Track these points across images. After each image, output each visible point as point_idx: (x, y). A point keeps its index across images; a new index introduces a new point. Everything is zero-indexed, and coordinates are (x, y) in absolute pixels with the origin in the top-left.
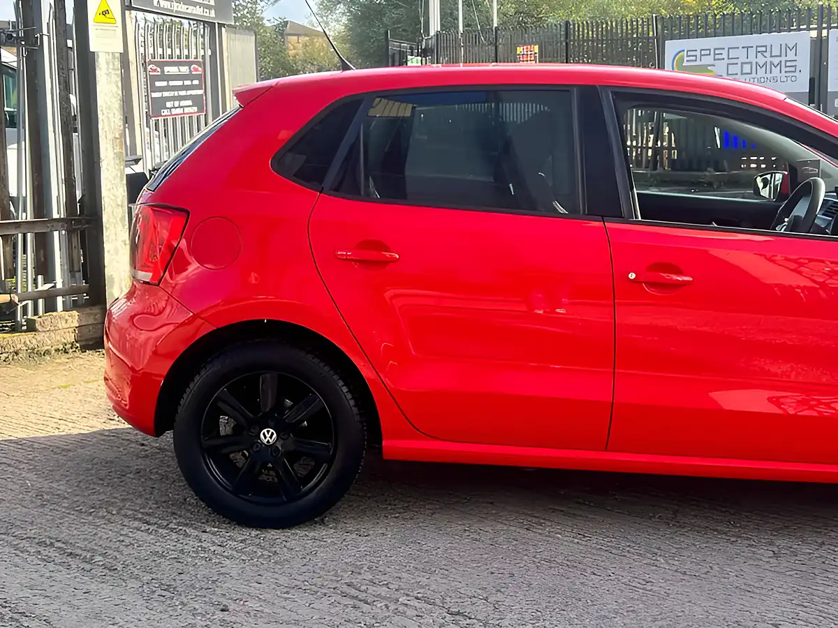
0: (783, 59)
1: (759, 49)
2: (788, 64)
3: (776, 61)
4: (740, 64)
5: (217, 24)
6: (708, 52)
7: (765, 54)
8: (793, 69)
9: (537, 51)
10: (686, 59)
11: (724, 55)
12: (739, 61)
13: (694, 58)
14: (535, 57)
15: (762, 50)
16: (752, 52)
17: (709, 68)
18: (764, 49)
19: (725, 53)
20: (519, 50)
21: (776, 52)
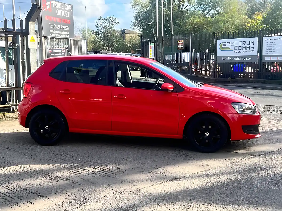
0: (250, 45)
1: (243, 42)
2: (251, 47)
3: (248, 46)
4: (238, 47)
5: (70, 39)
6: (229, 43)
7: (245, 44)
8: (253, 48)
9: (183, 42)
10: (223, 45)
11: (234, 44)
12: (238, 46)
13: (225, 45)
14: (183, 44)
15: (244, 43)
16: (241, 43)
17: (229, 48)
18: (245, 42)
19: (234, 43)
20: (178, 41)
21: (248, 43)
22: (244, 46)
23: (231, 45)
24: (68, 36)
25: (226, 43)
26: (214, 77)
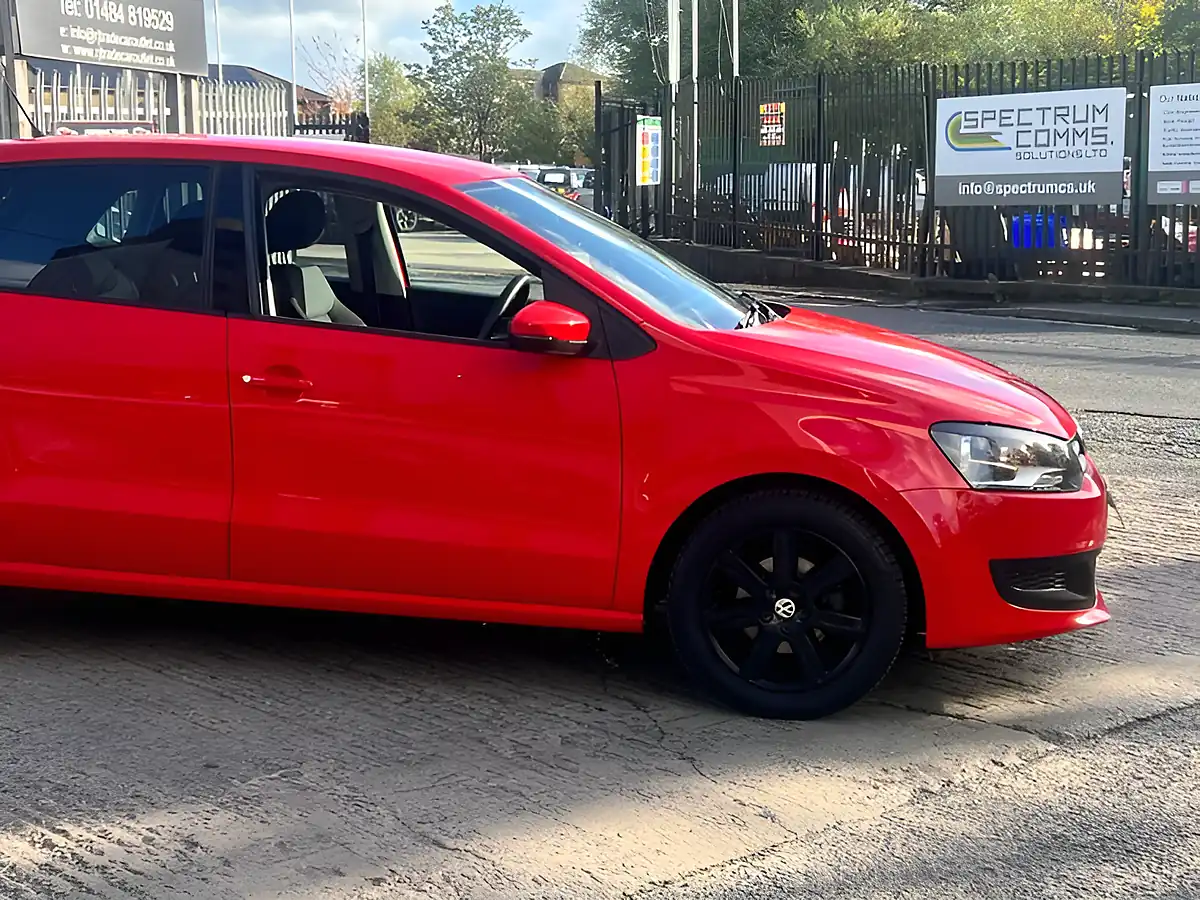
0: (1090, 125)
1: (1059, 112)
2: (1096, 132)
3: (1080, 128)
4: (1033, 132)
6: (991, 115)
7: (1066, 118)
8: (1102, 140)
9: (783, 110)
10: (964, 123)
11: (1014, 120)
12: (1033, 128)
13: (974, 123)
14: (781, 119)
15: (1061, 114)
16: (1050, 114)
17: (993, 136)
18: (1064, 111)
19: (1014, 116)
20: (763, 109)
21: (1081, 116)
22: (1061, 127)
23: (1004, 122)
24: (171, 62)
25: (980, 114)
26: (923, 275)
